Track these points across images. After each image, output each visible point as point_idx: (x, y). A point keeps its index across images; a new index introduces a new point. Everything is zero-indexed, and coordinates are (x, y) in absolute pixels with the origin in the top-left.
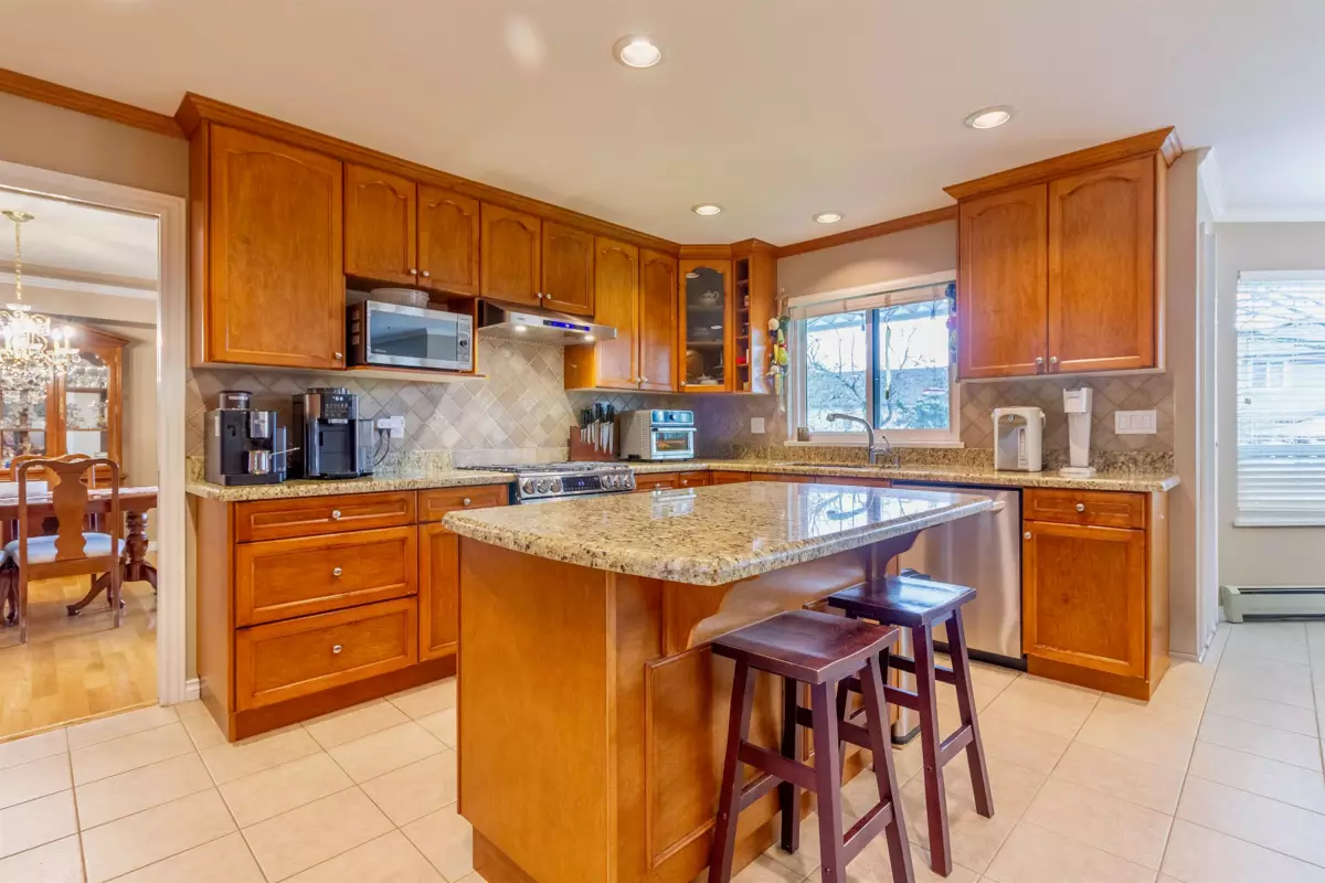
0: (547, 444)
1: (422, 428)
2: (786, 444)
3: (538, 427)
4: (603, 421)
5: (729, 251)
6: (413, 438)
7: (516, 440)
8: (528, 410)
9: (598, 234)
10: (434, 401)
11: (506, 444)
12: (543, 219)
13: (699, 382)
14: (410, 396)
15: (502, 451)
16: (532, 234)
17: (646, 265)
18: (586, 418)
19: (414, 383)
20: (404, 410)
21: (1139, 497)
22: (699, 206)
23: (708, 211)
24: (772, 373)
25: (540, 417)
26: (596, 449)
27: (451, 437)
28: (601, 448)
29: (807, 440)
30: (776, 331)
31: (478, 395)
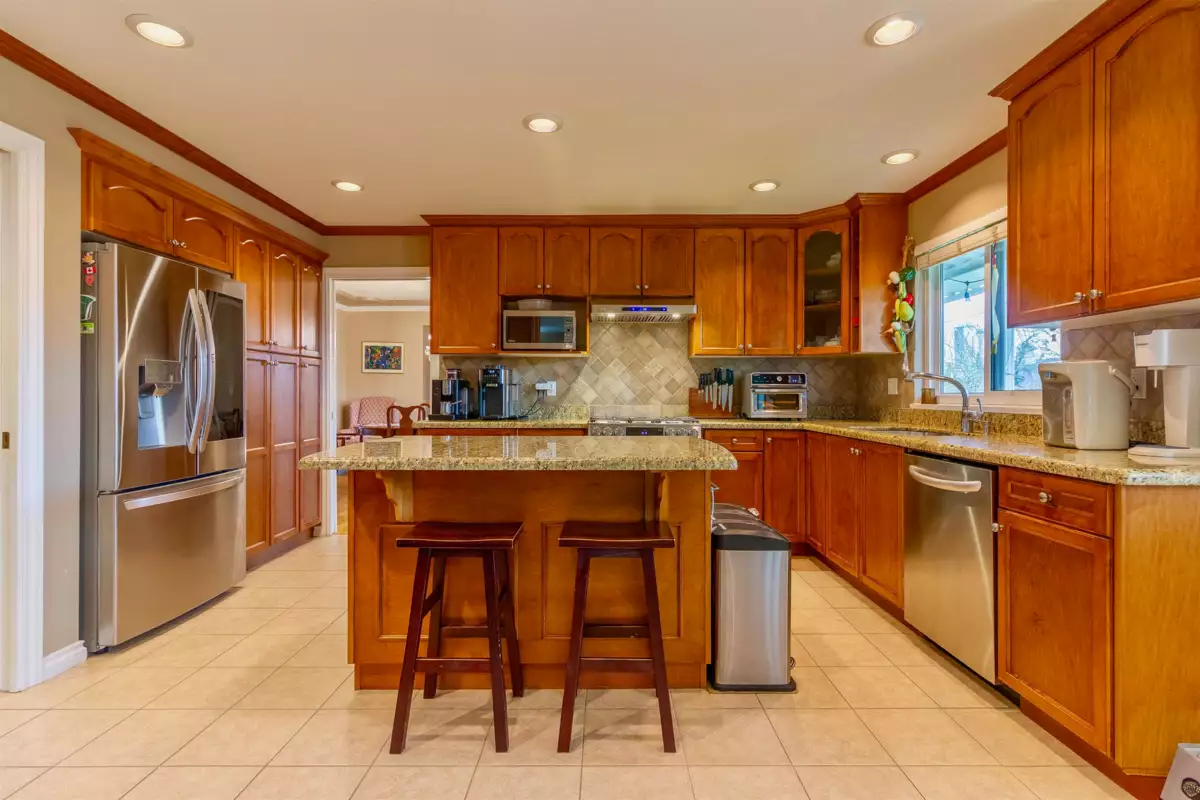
0: (671, 402)
1: (568, 390)
2: (912, 406)
3: (663, 389)
4: (721, 383)
5: (846, 211)
6: (562, 395)
7: (643, 398)
8: (654, 375)
9: (695, 228)
10: (577, 370)
11: (634, 401)
12: (642, 228)
13: (815, 345)
14: (561, 369)
15: (630, 406)
16: (632, 242)
17: (753, 243)
18: (704, 381)
19: (564, 359)
20: (555, 377)
21: (1103, 489)
22: (755, 184)
23: (765, 187)
24: (891, 330)
25: (664, 380)
26: (715, 406)
27: (589, 396)
28: (719, 407)
29: (935, 401)
30: (898, 284)
31: (611, 366)
